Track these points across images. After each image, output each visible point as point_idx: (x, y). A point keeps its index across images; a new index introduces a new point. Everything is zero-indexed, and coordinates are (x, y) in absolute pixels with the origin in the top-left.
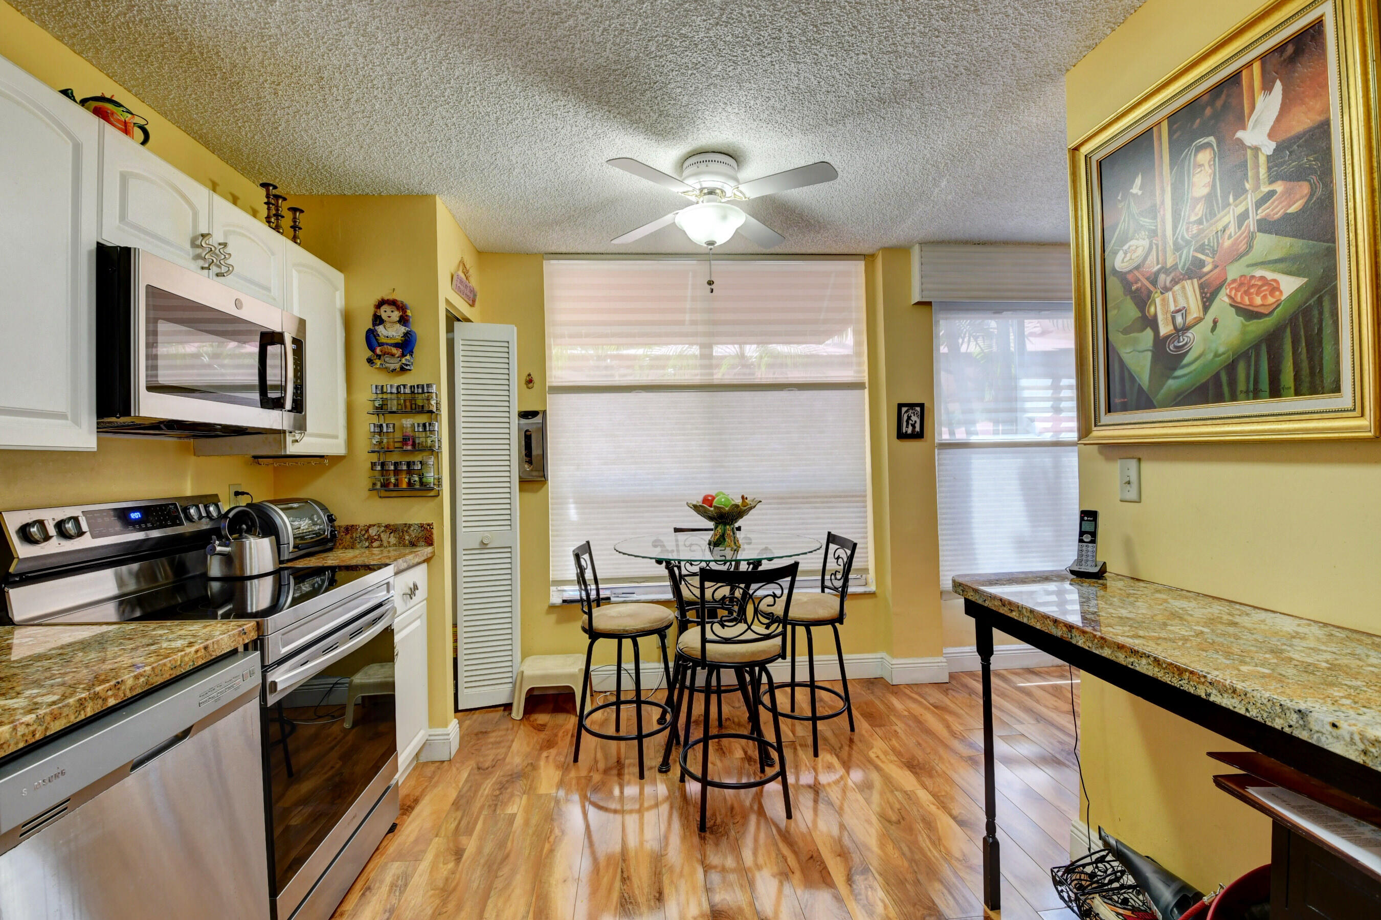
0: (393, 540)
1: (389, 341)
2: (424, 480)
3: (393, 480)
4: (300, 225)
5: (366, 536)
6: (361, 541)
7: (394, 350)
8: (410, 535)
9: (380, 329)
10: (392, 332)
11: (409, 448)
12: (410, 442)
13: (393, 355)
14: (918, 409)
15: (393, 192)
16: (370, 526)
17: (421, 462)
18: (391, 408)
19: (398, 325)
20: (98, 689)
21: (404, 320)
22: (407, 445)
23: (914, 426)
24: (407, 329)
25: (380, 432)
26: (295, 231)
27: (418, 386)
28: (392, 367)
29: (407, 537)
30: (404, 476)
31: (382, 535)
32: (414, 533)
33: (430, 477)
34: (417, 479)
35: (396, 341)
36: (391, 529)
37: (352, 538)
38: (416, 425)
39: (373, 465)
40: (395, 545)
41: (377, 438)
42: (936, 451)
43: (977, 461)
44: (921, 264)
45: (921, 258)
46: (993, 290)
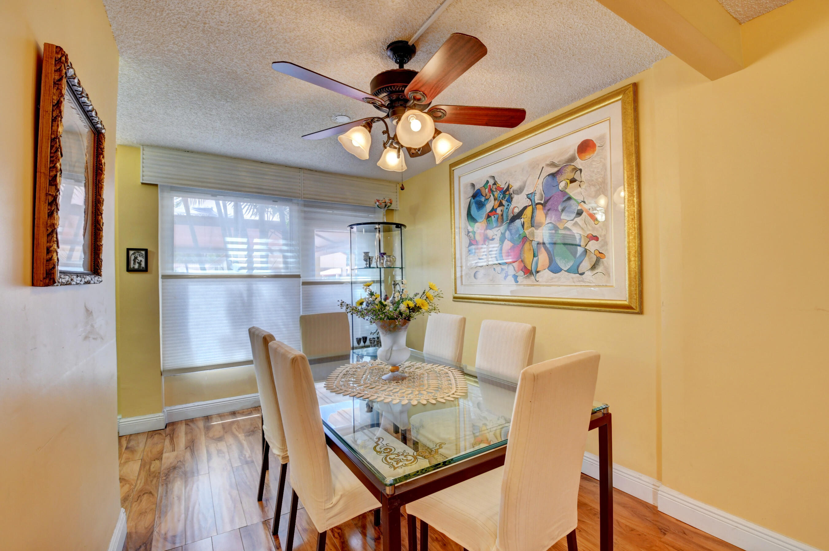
14: (143, 252)
23: (140, 263)
42: (160, 280)
43: (193, 288)
44: (143, 159)
45: (143, 154)
46: (199, 182)
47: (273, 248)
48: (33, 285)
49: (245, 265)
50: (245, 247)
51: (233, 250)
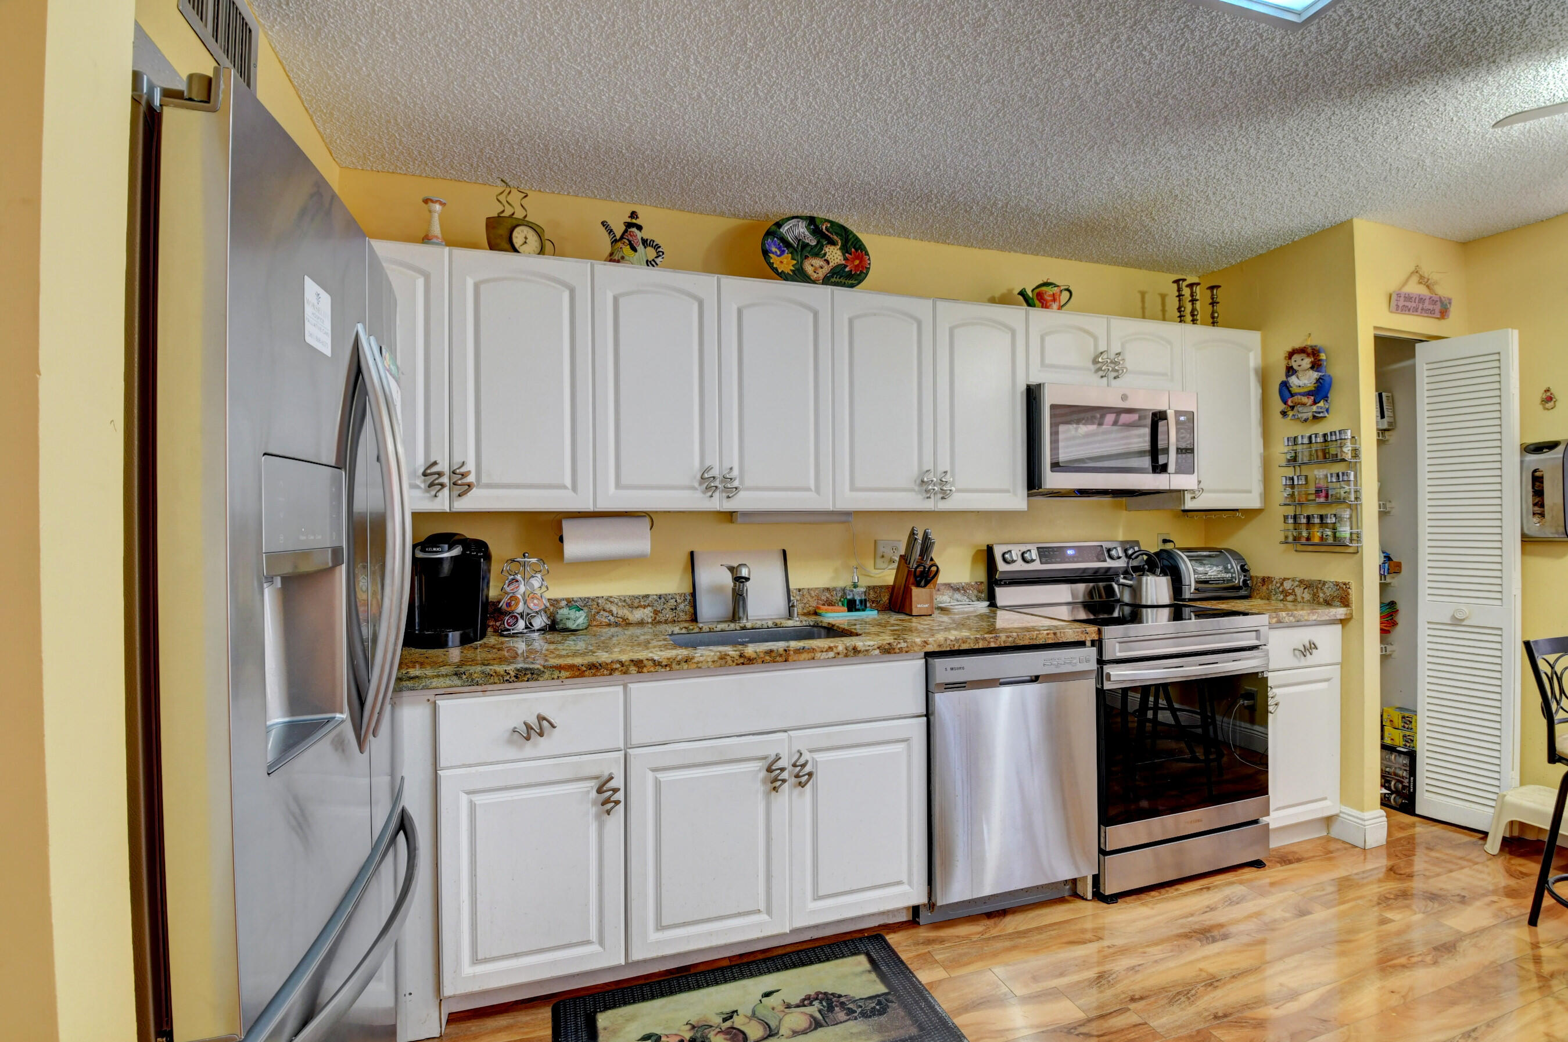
0: (1307, 596)
1: (1302, 390)
2: (1338, 535)
3: (1305, 534)
4: (1218, 300)
5: (1281, 589)
6: (1276, 593)
7: (1305, 400)
8: (1324, 593)
9: (1294, 381)
10: (1304, 380)
11: (1322, 500)
12: (1323, 494)
13: (1304, 405)
15: (1304, 235)
16: (1285, 579)
17: (1335, 515)
18: (1302, 460)
19: (1311, 372)
20: (986, 636)
21: (1316, 366)
22: (1319, 497)
24: (1320, 374)
25: (1293, 486)
26: (1213, 306)
27: (1331, 433)
28: (1305, 416)
29: (1321, 595)
30: (1316, 530)
31: (1296, 589)
32: (1329, 591)
33: (1345, 531)
34: (1329, 533)
35: (1309, 389)
36: (1307, 585)
37: (1268, 589)
38: (1329, 476)
39: (1286, 517)
40: (1309, 601)
41: (1289, 490)
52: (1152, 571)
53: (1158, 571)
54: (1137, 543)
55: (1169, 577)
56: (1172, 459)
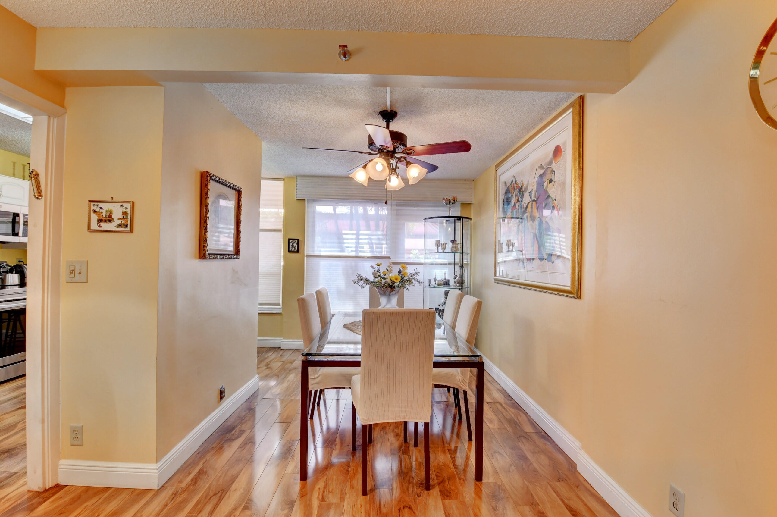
14: (297, 241)
23: (295, 248)
42: (305, 258)
43: (323, 263)
44: (297, 184)
45: (297, 182)
46: (326, 195)
47: (373, 237)
48: (199, 259)
49: (354, 249)
50: (354, 237)
51: (347, 239)
52: (12, 273)
53: (14, 272)
54: (6, 262)
55: (19, 275)
56: (21, 229)
